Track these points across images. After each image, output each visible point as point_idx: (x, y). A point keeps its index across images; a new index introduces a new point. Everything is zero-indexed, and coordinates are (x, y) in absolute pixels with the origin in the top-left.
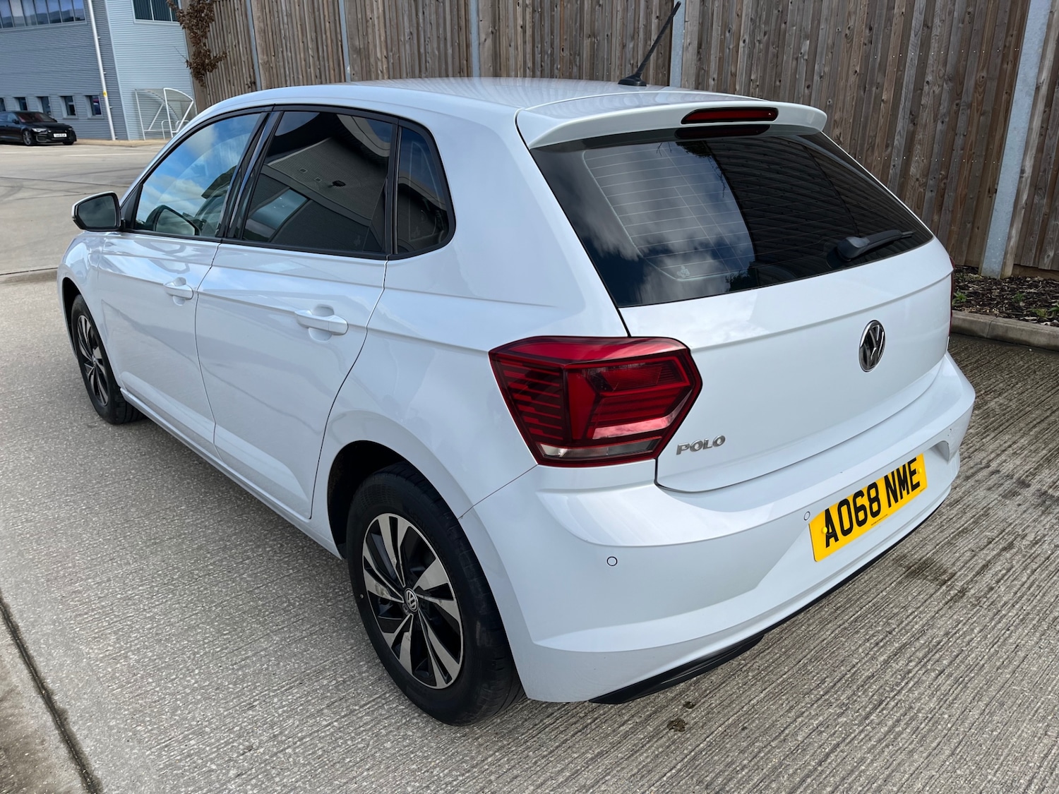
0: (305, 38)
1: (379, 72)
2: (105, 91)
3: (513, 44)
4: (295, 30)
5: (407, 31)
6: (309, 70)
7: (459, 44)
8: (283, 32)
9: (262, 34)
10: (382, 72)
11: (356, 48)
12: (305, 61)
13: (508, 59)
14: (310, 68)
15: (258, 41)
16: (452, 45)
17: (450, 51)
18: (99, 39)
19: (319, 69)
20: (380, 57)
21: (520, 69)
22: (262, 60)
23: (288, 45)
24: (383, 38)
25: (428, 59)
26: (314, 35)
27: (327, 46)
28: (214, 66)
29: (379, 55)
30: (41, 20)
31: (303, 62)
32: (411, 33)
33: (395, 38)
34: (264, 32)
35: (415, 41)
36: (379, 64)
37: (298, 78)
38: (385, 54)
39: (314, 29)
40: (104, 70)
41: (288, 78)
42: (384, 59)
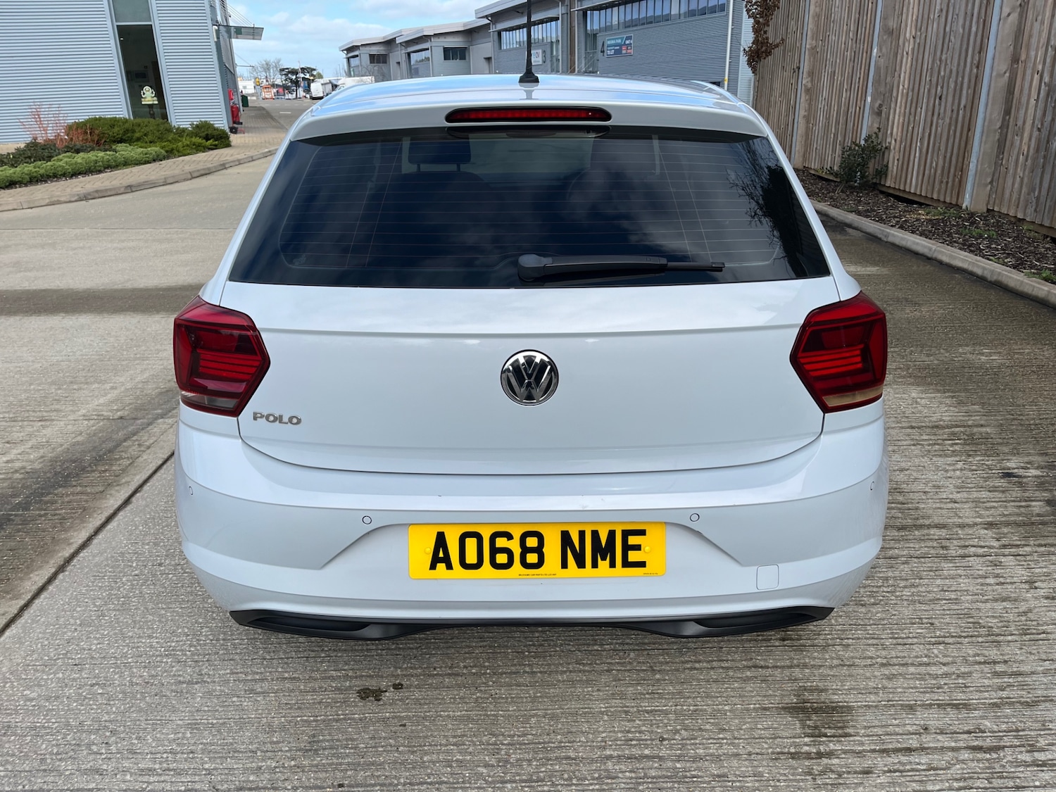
0: (849, 21)
1: (905, 53)
2: (726, 78)
3: (1040, 18)
4: (843, 13)
5: (938, 7)
6: (846, 53)
7: (984, 21)
8: (833, 15)
9: (816, 19)
10: (907, 54)
11: (889, 29)
12: (845, 44)
13: (1030, 36)
14: (847, 51)
15: (810, 26)
16: (978, 22)
17: (974, 29)
18: (732, 29)
19: (855, 52)
20: (908, 38)
21: (1042, 47)
22: (810, 45)
23: (835, 28)
24: (914, 17)
25: (952, 38)
26: (857, 16)
27: (866, 28)
28: (768, 53)
29: (908, 35)
30: (691, 13)
31: (843, 45)
32: (942, 10)
33: (926, 16)
34: (818, 16)
35: (943, 19)
36: (907, 44)
37: (836, 62)
38: (913, 34)
39: (858, 11)
40: (730, 58)
41: (828, 62)
42: (912, 40)
